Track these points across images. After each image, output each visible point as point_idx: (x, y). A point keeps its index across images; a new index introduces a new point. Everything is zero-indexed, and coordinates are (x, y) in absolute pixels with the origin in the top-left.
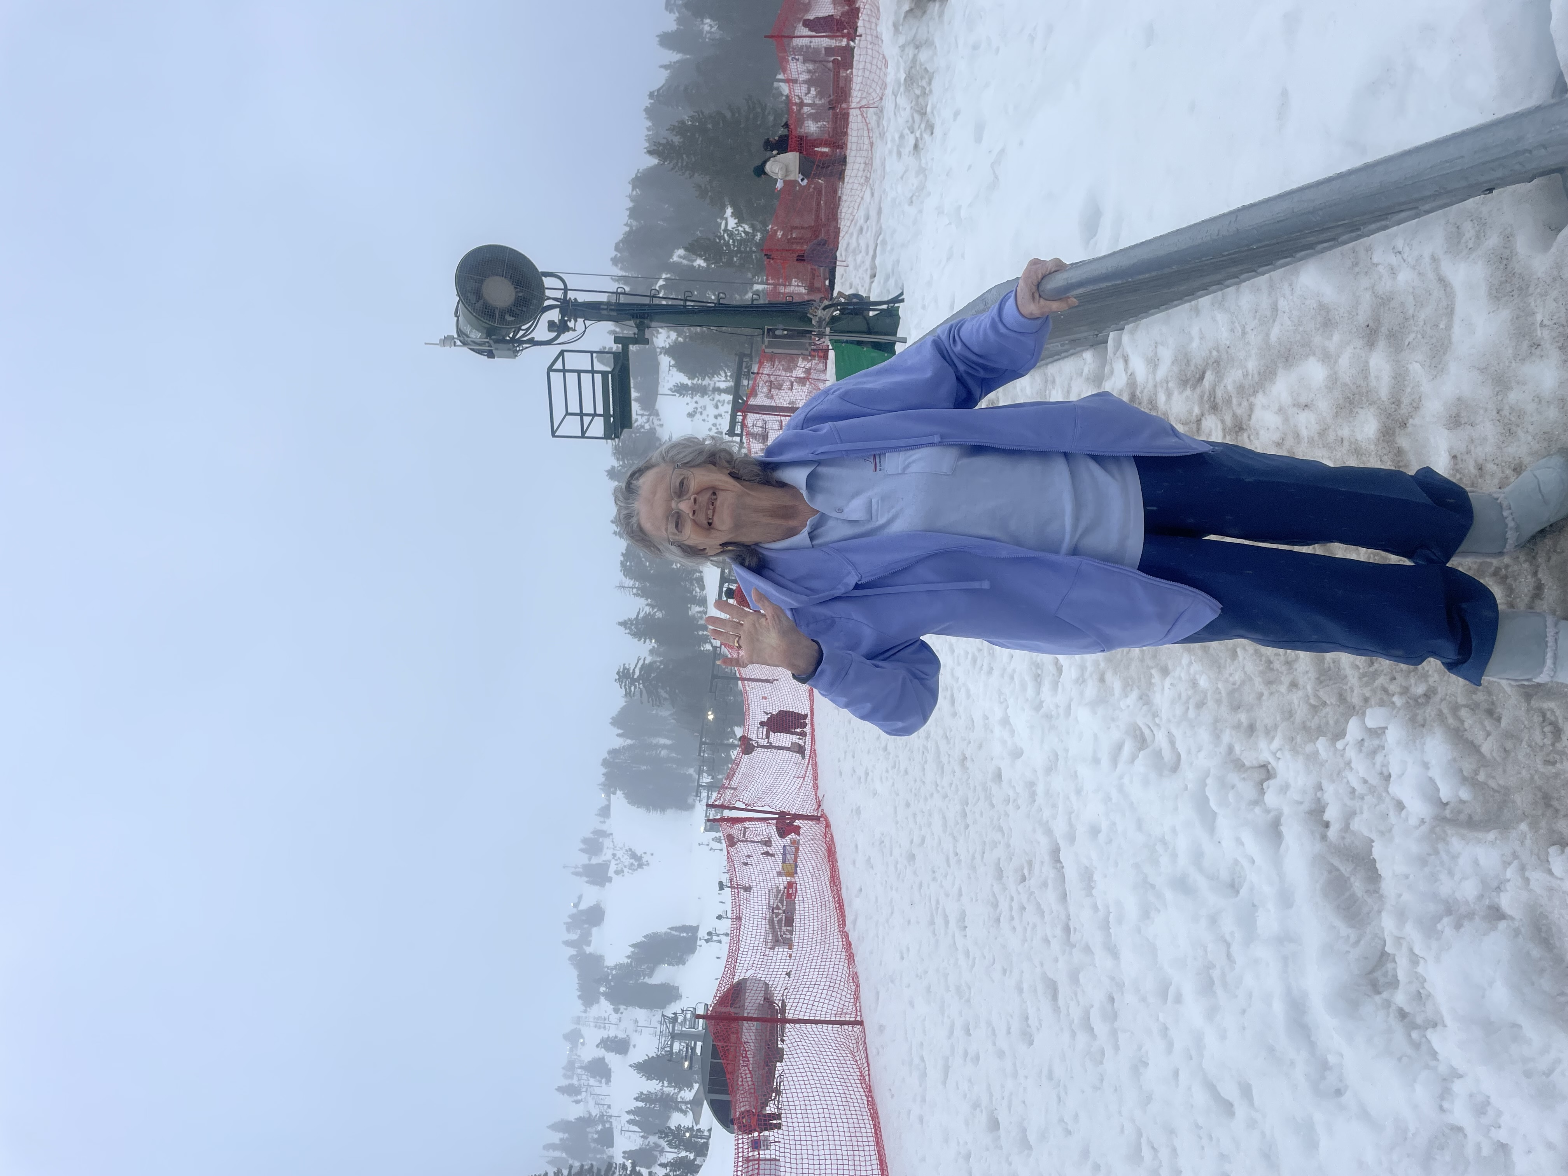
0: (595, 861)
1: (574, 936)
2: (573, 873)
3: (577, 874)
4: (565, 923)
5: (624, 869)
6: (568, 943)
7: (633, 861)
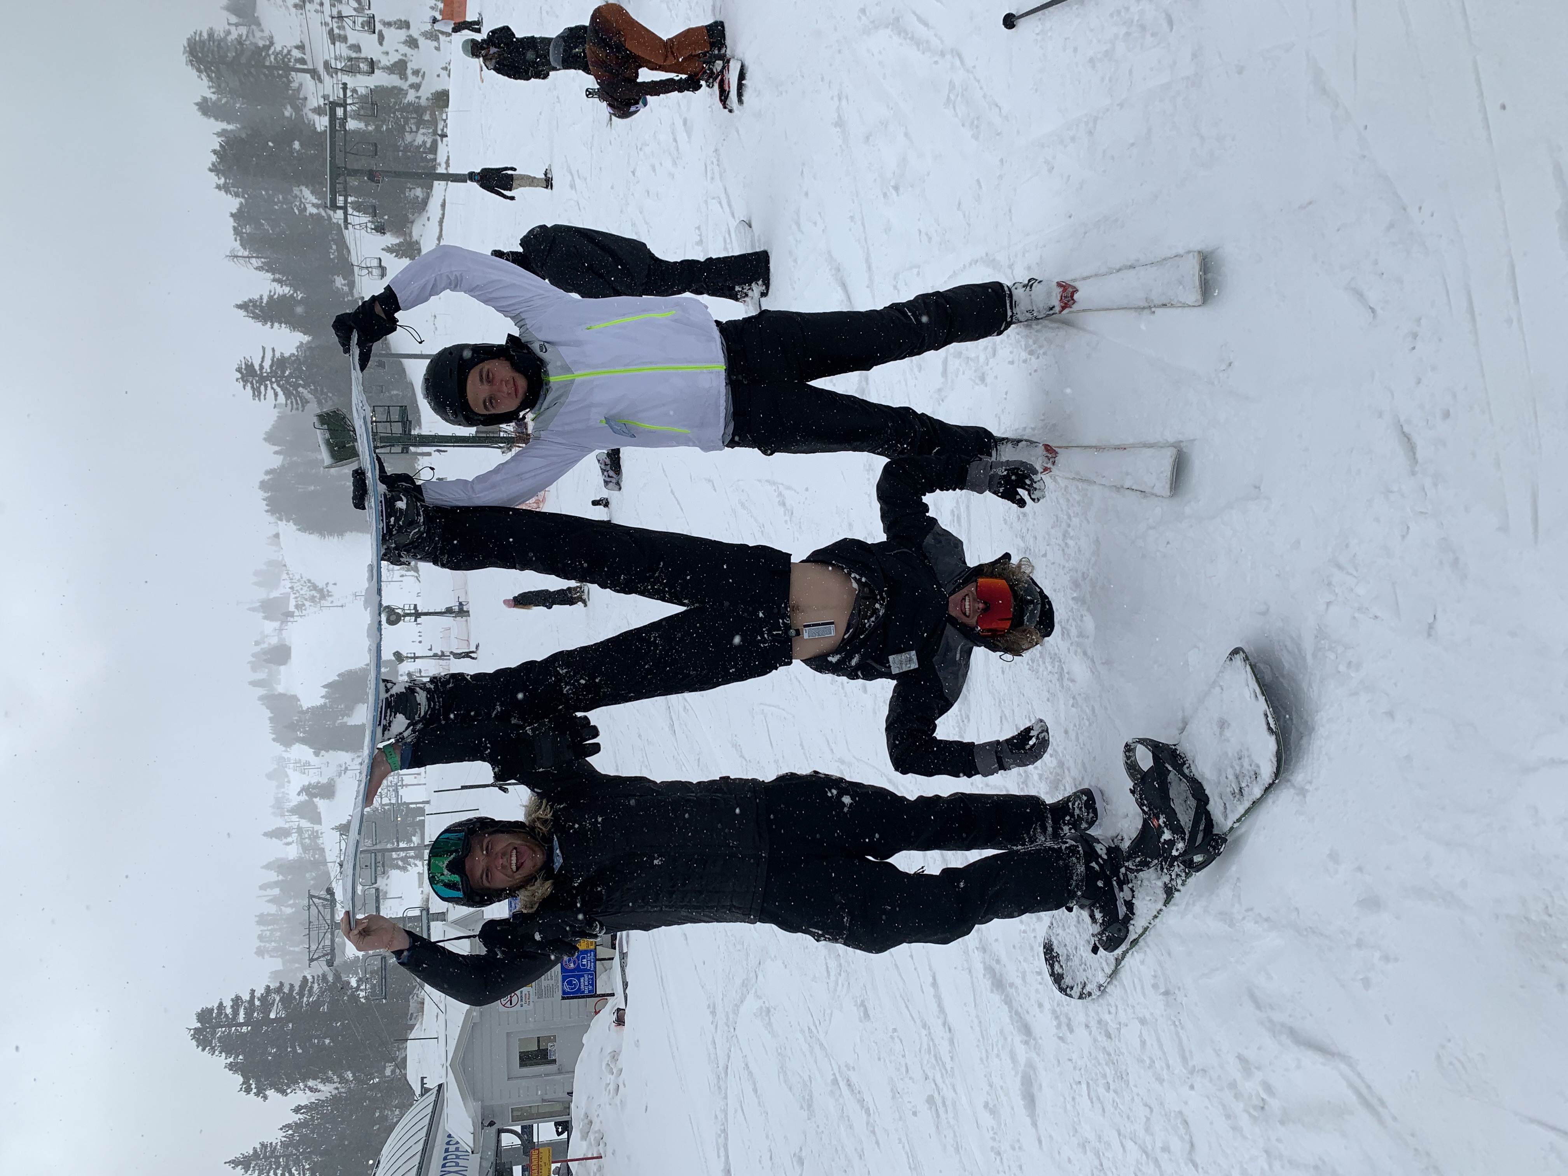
0: (274, 594)
1: (261, 675)
2: (249, 609)
3: (253, 609)
4: (249, 663)
5: (306, 603)
6: (255, 684)
7: (314, 593)
